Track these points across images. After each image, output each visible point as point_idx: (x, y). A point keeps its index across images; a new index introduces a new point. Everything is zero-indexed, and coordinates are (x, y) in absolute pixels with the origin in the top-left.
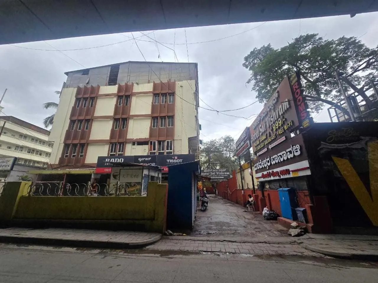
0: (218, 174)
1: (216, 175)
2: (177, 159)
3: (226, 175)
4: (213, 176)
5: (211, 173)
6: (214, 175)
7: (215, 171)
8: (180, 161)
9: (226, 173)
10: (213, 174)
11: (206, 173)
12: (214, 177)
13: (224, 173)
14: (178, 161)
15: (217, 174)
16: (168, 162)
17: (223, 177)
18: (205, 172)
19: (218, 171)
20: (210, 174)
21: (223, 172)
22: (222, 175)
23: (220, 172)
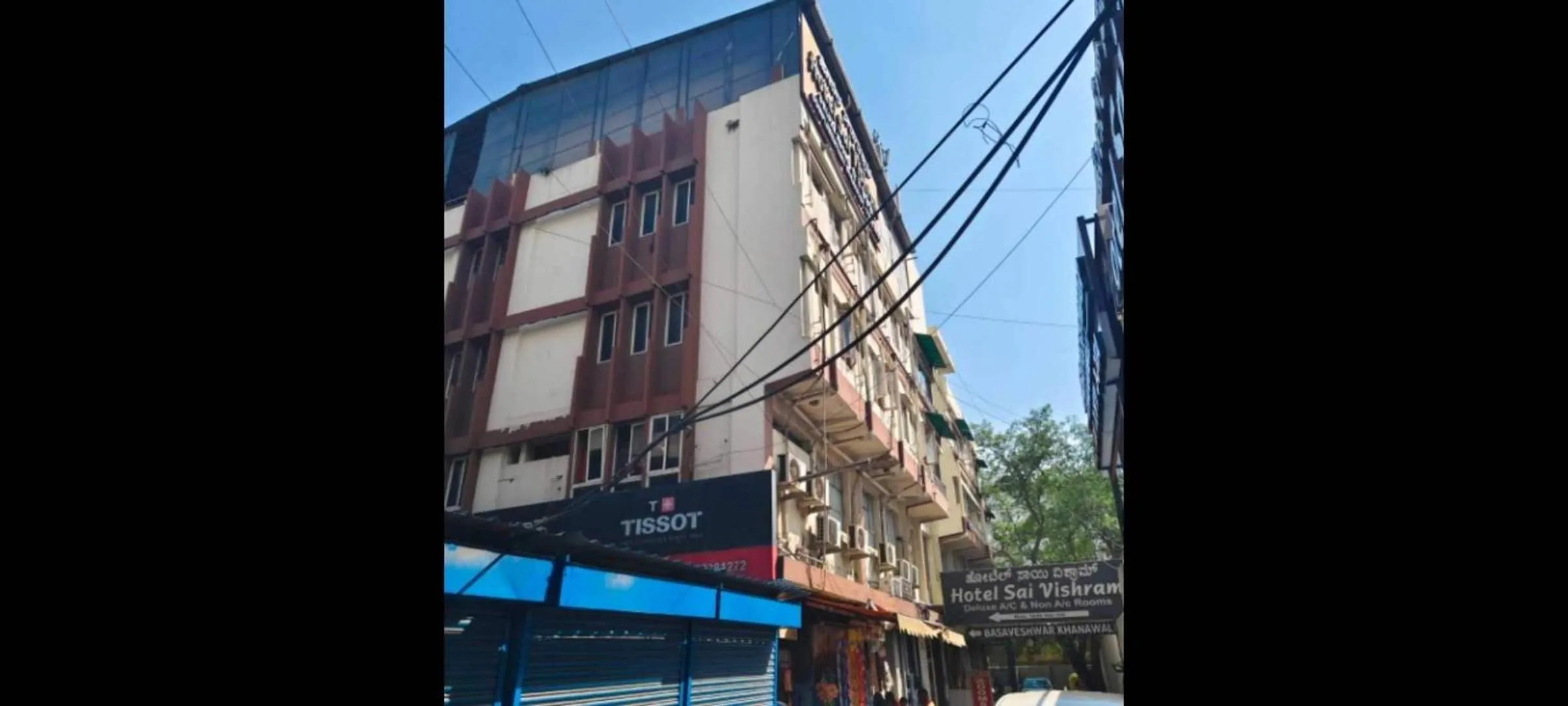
0: (1052, 598)
1: (1043, 600)
2: (670, 514)
3: (1100, 596)
4: (1023, 606)
5: (1006, 590)
6: (1028, 601)
7: (1031, 580)
8: (689, 520)
9: (1099, 589)
10: (1022, 593)
11: (977, 592)
12: (1028, 616)
13: (1087, 589)
14: (679, 522)
15: (1047, 594)
16: (628, 532)
17: (1085, 613)
18: (971, 587)
19: (1051, 579)
20: (1002, 594)
21: (1082, 581)
22: (1077, 602)
23: (1065, 581)
